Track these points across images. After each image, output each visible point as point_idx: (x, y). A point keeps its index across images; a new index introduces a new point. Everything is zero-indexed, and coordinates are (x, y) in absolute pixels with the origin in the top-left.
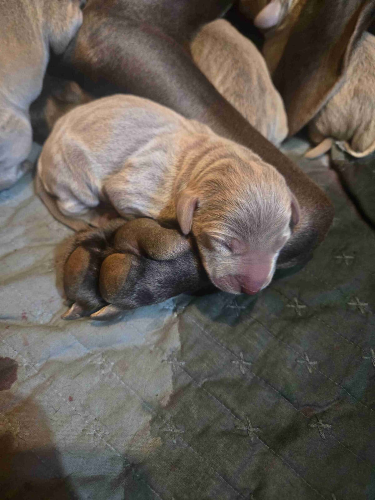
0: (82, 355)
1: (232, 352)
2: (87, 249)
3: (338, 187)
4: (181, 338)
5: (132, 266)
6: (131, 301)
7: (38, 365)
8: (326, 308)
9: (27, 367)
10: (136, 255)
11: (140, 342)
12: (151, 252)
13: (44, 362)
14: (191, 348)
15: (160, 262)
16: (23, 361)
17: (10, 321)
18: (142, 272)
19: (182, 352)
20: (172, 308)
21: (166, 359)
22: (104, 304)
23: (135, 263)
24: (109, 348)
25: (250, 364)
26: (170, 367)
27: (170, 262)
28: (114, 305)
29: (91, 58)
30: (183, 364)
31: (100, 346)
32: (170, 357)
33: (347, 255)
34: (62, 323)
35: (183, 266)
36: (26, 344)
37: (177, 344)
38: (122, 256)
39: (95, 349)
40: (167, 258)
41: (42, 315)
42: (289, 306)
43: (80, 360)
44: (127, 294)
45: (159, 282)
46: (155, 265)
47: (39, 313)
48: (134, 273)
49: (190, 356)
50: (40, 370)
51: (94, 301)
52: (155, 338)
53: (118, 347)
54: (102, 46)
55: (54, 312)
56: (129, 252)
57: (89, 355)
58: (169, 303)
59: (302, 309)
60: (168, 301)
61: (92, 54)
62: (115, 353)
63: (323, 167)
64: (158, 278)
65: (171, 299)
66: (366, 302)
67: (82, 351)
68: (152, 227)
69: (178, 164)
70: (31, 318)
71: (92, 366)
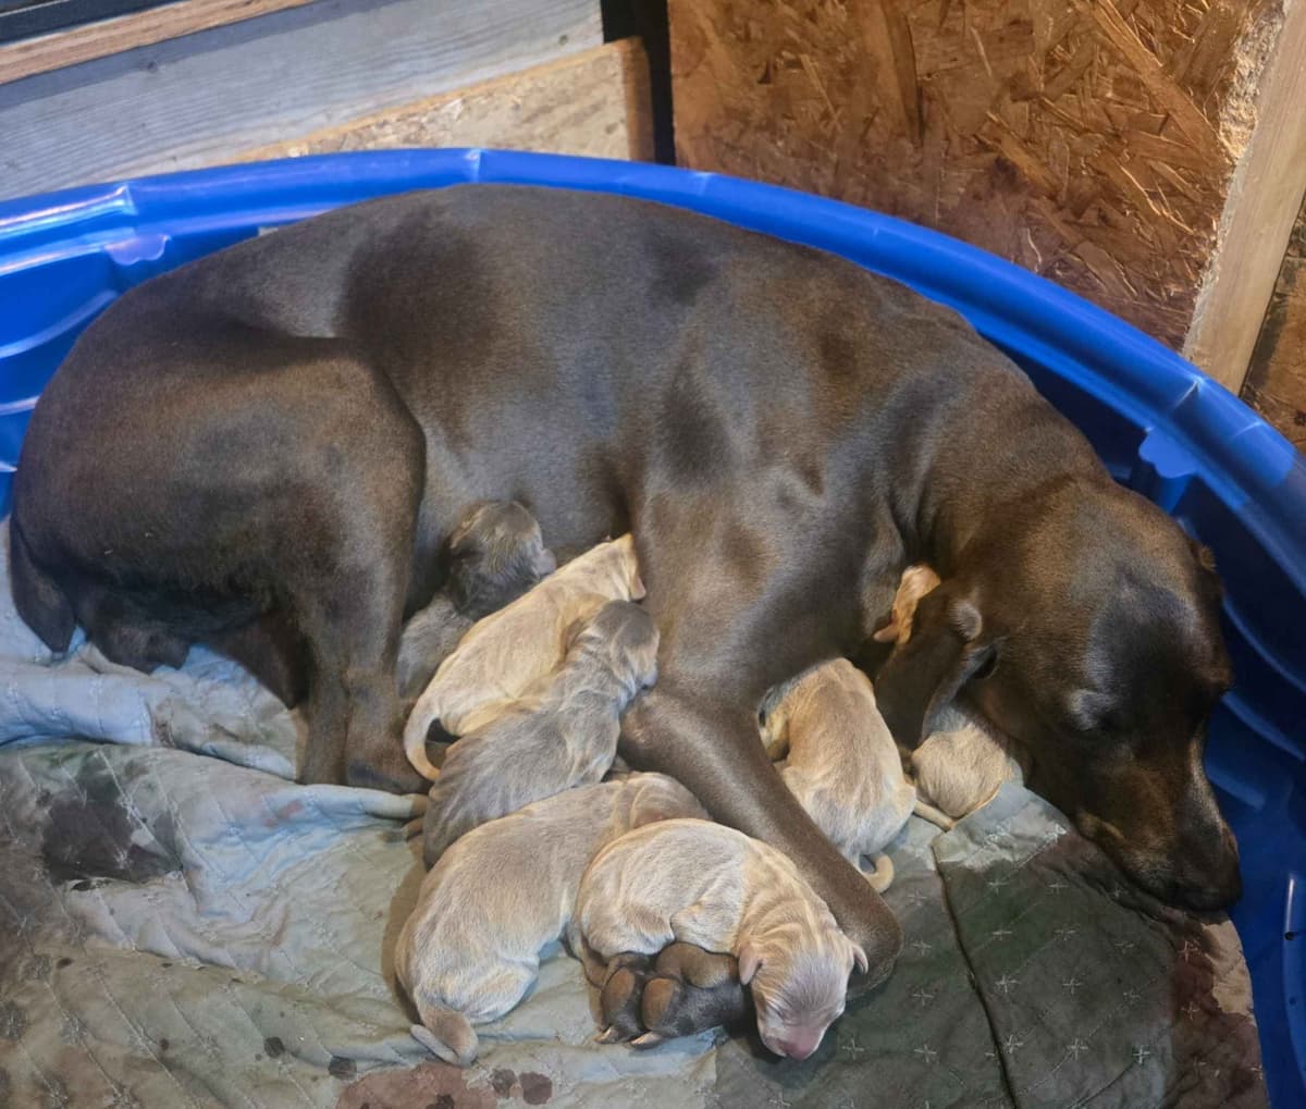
0: (615, 1079)
1: (771, 1090)
2: (631, 972)
3: (941, 902)
4: (717, 1072)
5: (674, 992)
6: (671, 1028)
7: (571, 1085)
8: (887, 1053)
9: (561, 1086)
10: (678, 980)
11: (674, 1072)
12: (693, 980)
13: (577, 1082)
14: (728, 1080)
15: (702, 989)
16: (557, 1080)
17: (541, 1041)
18: (684, 998)
19: (717, 1085)
20: (711, 1039)
21: (699, 1090)
22: (644, 1030)
23: (678, 989)
24: (641, 1075)
25: (788, 1105)
26: (703, 1098)
27: (712, 990)
28: (655, 1032)
29: (638, 738)
30: (718, 1096)
31: (633, 1072)
32: (705, 1089)
33: (927, 992)
34: (595, 1045)
35: (724, 994)
36: (560, 1062)
37: (713, 1077)
38: (665, 981)
39: (627, 1074)
40: (708, 986)
41: (574, 1037)
42: (844, 1047)
43: (612, 1084)
44: (670, 1020)
45: (701, 1010)
46: (696, 993)
47: (572, 1033)
48: (676, 999)
49: (726, 1089)
50: (573, 1090)
51: (633, 1028)
52: (690, 1070)
53: (651, 1074)
54: (651, 727)
55: (587, 1033)
56: (672, 977)
57: (621, 1081)
58: (708, 1035)
59: (858, 1052)
60: (708, 1031)
61: (639, 735)
62: (647, 1080)
63: (930, 871)
64: (701, 1005)
65: (713, 1029)
66: (934, 1050)
67: (616, 1076)
68: (695, 953)
69: (748, 900)
70: (563, 1038)
71: (624, 1090)
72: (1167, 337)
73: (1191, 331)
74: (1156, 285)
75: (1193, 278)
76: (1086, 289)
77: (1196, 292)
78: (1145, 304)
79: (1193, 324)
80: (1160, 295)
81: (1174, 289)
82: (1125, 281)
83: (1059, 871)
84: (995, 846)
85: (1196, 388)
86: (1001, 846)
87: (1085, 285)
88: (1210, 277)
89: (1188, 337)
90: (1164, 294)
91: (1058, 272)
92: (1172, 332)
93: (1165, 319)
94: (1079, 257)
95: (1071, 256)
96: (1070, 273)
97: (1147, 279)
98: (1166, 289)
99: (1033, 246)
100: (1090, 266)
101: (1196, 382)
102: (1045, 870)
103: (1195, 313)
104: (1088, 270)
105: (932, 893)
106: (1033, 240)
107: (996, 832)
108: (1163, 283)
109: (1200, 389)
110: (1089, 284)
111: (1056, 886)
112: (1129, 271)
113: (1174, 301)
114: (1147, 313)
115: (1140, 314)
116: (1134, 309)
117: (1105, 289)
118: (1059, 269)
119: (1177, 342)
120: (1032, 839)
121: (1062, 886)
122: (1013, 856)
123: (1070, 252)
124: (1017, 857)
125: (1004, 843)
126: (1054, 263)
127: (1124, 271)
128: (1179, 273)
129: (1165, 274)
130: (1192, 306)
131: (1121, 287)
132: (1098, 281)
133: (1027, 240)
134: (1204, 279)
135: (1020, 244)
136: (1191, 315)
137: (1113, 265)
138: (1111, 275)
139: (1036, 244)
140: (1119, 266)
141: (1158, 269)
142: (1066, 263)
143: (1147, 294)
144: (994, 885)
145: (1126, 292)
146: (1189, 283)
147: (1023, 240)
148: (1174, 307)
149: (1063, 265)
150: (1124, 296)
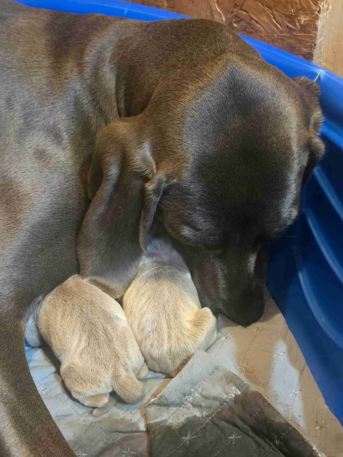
72: (302, 55)
73: (317, 47)
74: (292, 19)
75: (314, 7)
76: (252, 33)
77: (317, 18)
78: (287, 35)
79: (318, 42)
80: (295, 25)
81: (303, 19)
82: (274, 21)
83: (235, 425)
84: (189, 405)
85: (319, 77)
86: (194, 405)
87: (251, 30)
88: (326, 6)
89: (316, 52)
90: (298, 24)
91: (235, 25)
92: (305, 50)
93: (300, 41)
94: (246, 12)
95: (241, 12)
96: (243, 23)
97: (286, 16)
98: (298, 20)
99: (219, 10)
100: (252, 15)
101: (319, 73)
102: (225, 424)
103: (318, 33)
104: (251, 19)
105: (141, 449)
106: (219, 6)
107: (190, 394)
108: (296, 17)
109: (322, 77)
110: (252, 28)
111: (233, 437)
112: (275, 13)
113: (304, 28)
114: (289, 41)
115: (285, 42)
116: (281, 39)
117: (262, 29)
118: (235, 22)
119: (309, 57)
120: (215, 398)
121: (237, 437)
122: (202, 412)
123: (240, 9)
124: (205, 413)
125: (195, 402)
126: (232, 20)
127: (273, 15)
128: (305, 6)
129: (297, 10)
130: (316, 28)
131: (272, 26)
132: (258, 26)
133: (215, 7)
134: (321, 6)
135: (212, 11)
136: (316, 35)
137: (264, 11)
138: (265, 19)
139: (220, 9)
140: (269, 11)
141: (292, 7)
142: (239, 18)
143: (288, 27)
144: (187, 439)
145: (276, 30)
146: (312, 12)
147: (213, 9)
148: (304, 33)
149: (237, 20)
150: (275, 32)
